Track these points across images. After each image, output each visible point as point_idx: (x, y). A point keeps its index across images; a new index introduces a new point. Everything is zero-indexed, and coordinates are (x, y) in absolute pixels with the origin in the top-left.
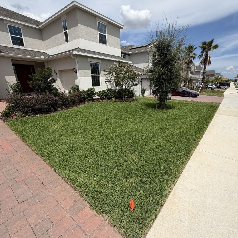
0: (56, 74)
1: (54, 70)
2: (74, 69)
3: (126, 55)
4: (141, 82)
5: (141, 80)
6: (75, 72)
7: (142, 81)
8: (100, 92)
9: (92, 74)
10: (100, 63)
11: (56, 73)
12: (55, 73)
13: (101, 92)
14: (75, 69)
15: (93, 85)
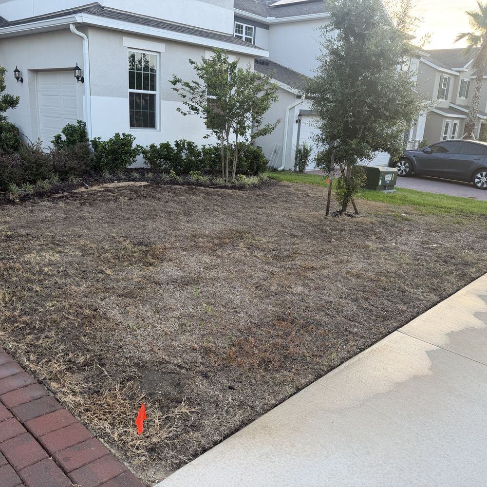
0: (22, 81)
1: (16, 70)
2: (77, 68)
3: (256, 28)
4: (298, 121)
5: (300, 115)
6: (78, 78)
7: (300, 121)
8: (152, 146)
9: (131, 87)
10: (159, 53)
11: (22, 79)
12: (17, 79)
13: (156, 147)
14: (80, 69)
15: (132, 125)
